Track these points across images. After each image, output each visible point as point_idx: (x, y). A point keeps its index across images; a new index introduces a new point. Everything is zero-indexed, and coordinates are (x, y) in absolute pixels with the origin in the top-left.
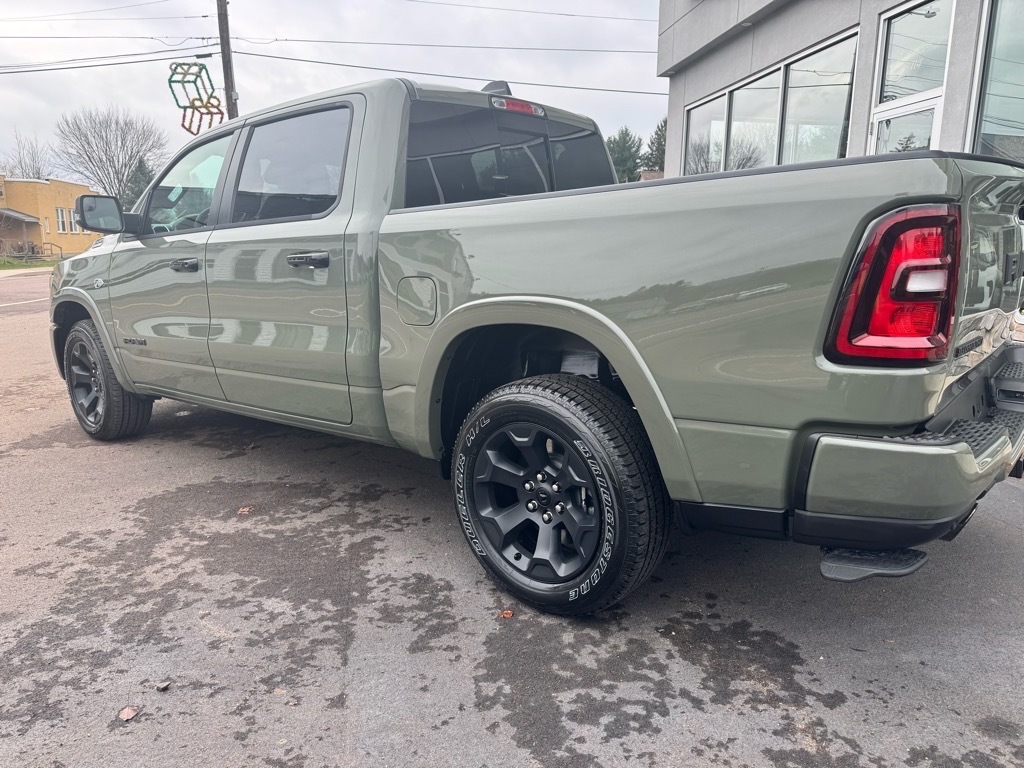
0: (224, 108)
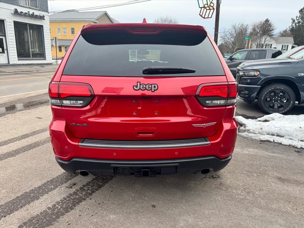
0: (215, 7)
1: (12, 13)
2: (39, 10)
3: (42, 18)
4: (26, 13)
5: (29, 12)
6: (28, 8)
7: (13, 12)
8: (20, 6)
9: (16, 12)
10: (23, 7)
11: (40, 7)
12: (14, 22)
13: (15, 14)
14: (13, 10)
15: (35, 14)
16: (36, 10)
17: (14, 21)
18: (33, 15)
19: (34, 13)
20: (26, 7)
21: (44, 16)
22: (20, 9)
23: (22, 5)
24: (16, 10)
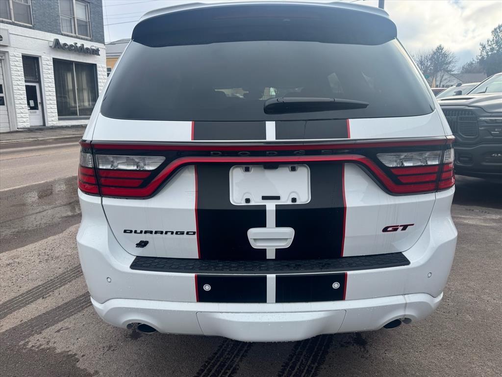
1: (51, 47)
2: (90, 41)
3: (96, 52)
5: (76, 43)
6: (74, 37)
7: (51, 44)
8: (62, 34)
9: (57, 45)
10: (68, 36)
11: (93, 36)
12: (53, 60)
13: (55, 47)
14: (53, 40)
15: (85, 47)
16: (87, 40)
17: (53, 58)
18: (81, 49)
19: (83, 45)
20: (72, 37)
21: (98, 50)
22: (63, 40)
23: (66, 33)
24: (57, 42)
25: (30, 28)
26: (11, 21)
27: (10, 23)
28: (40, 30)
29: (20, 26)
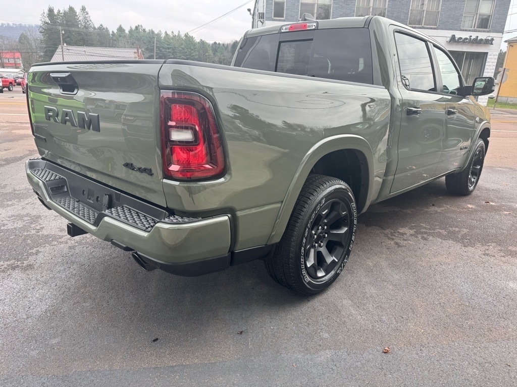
1: (447, 42)
2: (488, 32)
3: (489, 42)
4: (466, 39)
5: (471, 36)
6: (472, 31)
7: (448, 39)
8: (461, 30)
9: (453, 40)
10: (466, 30)
11: (492, 27)
13: (450, 42)
14: (450, 36)
15: (479, 38)
16: (484, 32)
18: (476, 40)
19: (477, 37)
20: (470, 31)
21: (492, 40)
22: (459, 34)
23: (465, 28)
24: (453, 36)
25: (435, 29)
26: (421, 26)
27: (420, 28)
28: (442, 29)
29: (427, 28)
